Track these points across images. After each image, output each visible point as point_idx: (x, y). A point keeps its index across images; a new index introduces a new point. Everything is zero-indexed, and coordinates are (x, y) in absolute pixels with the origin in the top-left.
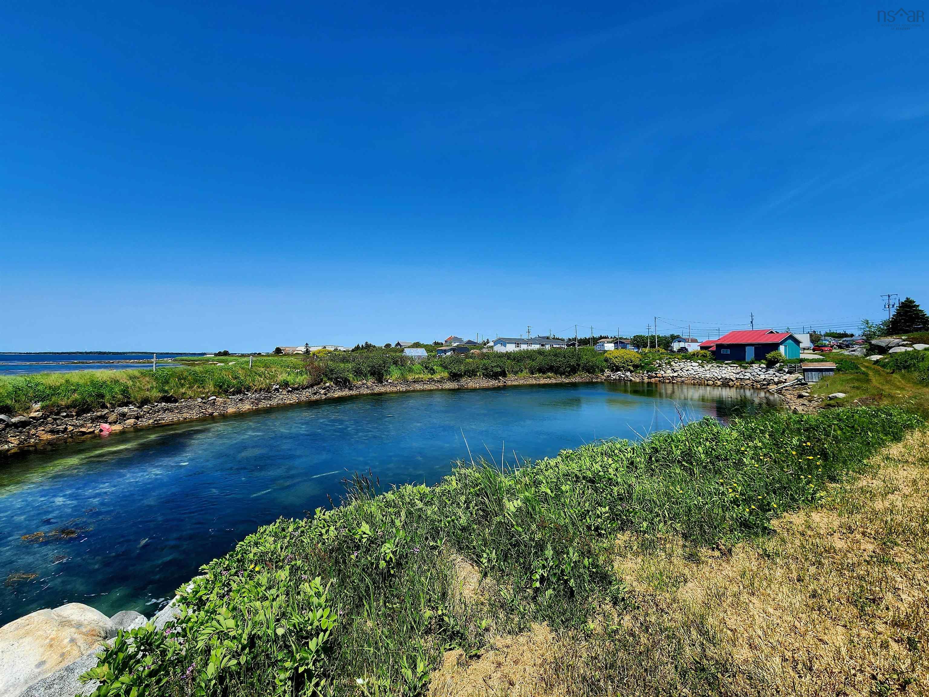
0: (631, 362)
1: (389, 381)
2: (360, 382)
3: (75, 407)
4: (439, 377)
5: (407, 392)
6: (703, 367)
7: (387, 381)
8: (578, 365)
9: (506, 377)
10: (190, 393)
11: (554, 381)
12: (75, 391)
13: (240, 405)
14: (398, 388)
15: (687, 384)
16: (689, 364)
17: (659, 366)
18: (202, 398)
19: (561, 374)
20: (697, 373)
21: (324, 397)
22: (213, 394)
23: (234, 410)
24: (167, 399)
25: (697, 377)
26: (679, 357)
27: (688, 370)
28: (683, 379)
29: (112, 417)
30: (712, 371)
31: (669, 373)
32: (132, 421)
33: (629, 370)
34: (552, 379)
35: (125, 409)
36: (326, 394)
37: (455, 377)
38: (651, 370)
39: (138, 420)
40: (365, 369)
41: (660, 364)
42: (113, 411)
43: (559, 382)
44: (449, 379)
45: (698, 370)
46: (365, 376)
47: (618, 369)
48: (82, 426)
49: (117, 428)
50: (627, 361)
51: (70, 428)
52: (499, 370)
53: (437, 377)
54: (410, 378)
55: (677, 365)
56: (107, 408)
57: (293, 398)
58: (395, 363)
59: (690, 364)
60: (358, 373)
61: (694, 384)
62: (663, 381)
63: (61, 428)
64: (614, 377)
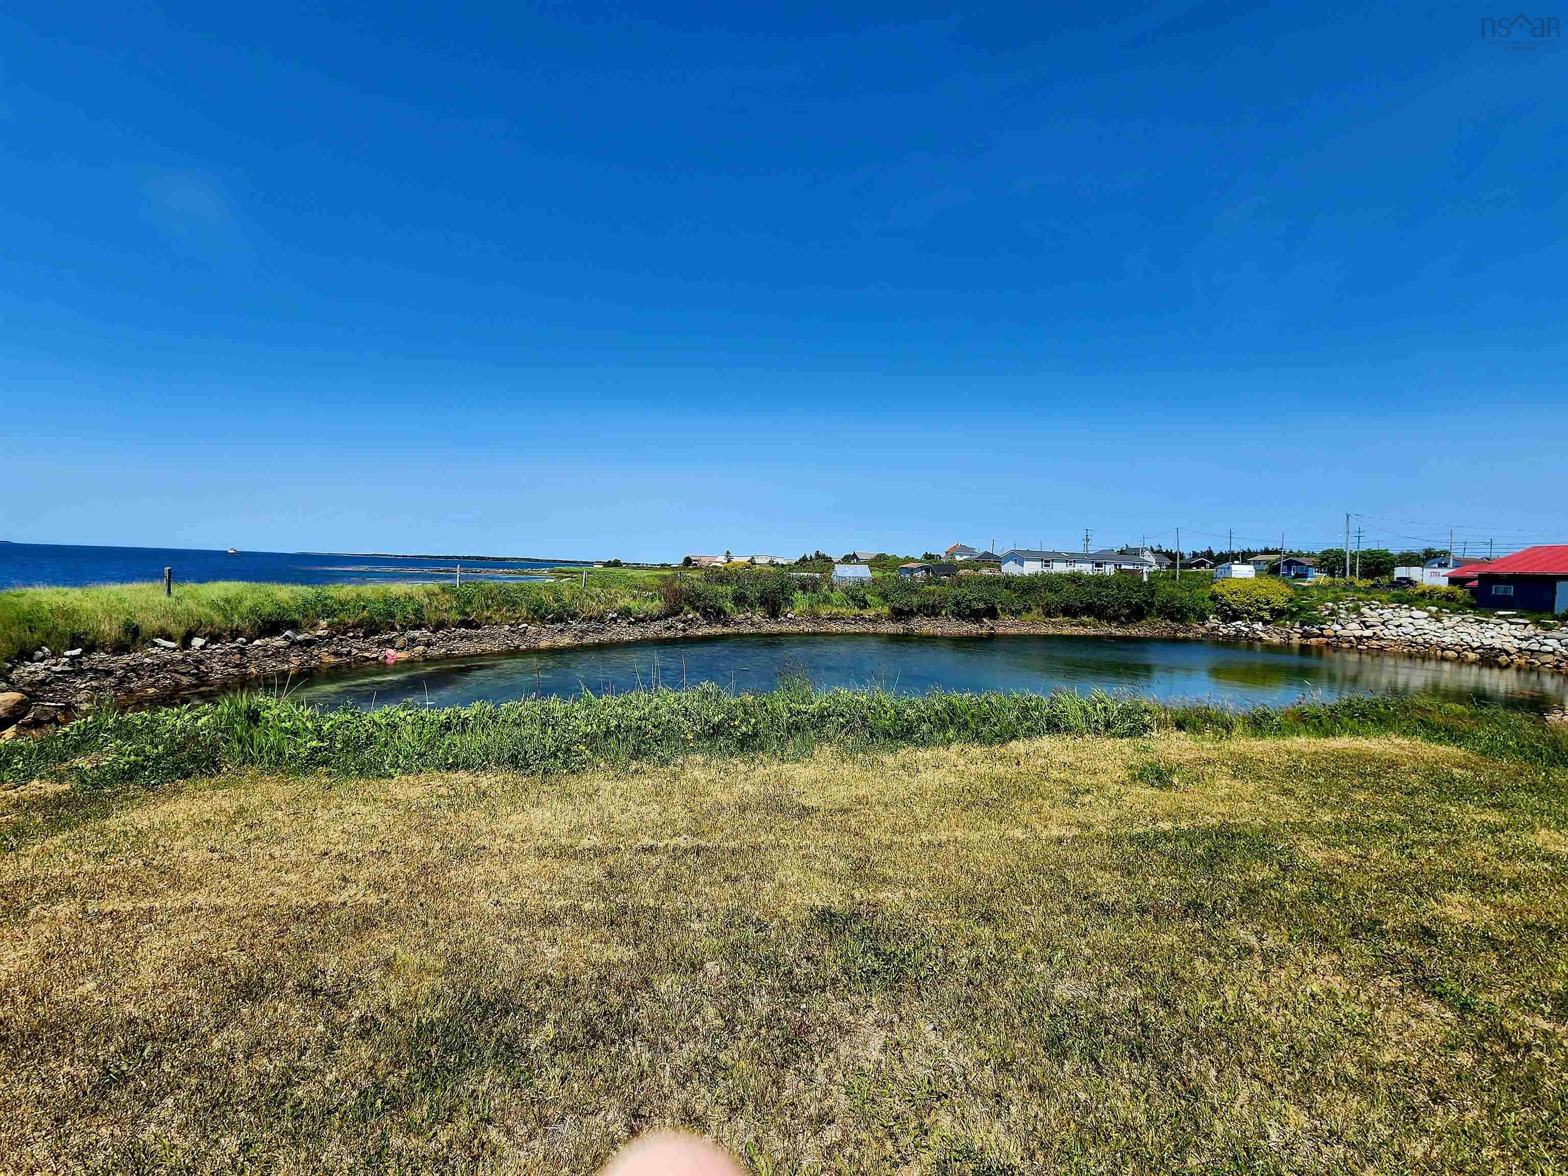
0: (1267, 604)
1: (789, 615)
2: (742, 615)
3: (362, 627)
4: (874, 613)
5: (814, 634)
6: (1440, 621)
7: (786, 616)
8: (1151, 605)
9: (996, 619)
10: (497, 617)
11: (1091, 631)
12: (364, 607)
13: (557, 638)
14: (801, 628)
15: (1395, 655)
16: (1404, 613)
17: (1330, 614)
18: (511, 625)
19: (1110, 620)
20: (1421, 632)
21: (681, 634)
22: (526, 620)
23: (549, 643)
24: (468, 624)
25: (1420, 640)
26: (1383, 597)
27: (1400, 625)
28: (1383, 643)
29: (399, 643)
30: (1461, 630)
31: (1354, 629)
32: (421, 648)
33: (1261, 619)
34: (1088, 628)
35: (417, 633)
36: (684, 630)
37: (899, 614)
38: (1312, 622)
39: (428, 647)
40: (753, 594)
41: (1333, 609)
42: (403, 635)
43: (1102, 633)
44: (889, 619)
45: (1426, 626)
46: (751, 606)
47: (1236, 616)
48: (367, 650)
49: (403, 655)
50: (1257, 601)
51: (355, 651)
52: (982, 606)
53: (869, 613)
54: (824, 612)
55: (1373, 613)
56: (396, 630)
57: (635, 633)
58: (804, 588)
59: (1408, 614)
60: (740, 600)
61: (1410, 656)
62: (1335, 645)
63: (345, 650)
64: (1225, 631)
